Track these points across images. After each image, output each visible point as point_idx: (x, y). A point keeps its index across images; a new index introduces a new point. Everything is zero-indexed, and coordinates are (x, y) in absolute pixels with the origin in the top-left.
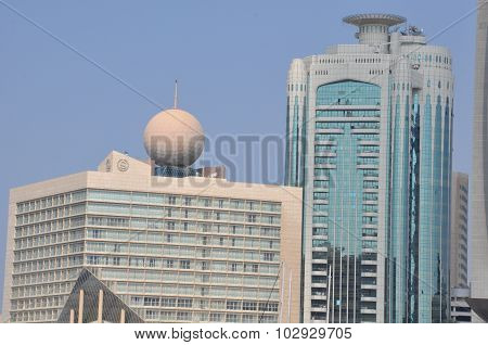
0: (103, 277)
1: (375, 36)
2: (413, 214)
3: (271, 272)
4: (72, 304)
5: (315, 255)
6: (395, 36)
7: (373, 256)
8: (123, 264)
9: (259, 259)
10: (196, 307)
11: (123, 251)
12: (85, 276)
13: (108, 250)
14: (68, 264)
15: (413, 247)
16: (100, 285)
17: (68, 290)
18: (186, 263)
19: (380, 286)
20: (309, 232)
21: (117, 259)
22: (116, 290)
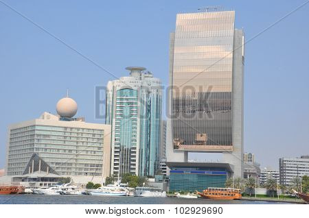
0: (41, 156)
1: (136, 74)
2: (148, 134)
3: (100, 154)
4: (30, 165)
5: (116, 148)
6: (142, 74)
7: (135, 148)
8: (48, 151)
9: (96, 149)
10: (74, 166)
11: (48, 147)
12: (35, 155)
13: (43, 146)
14: (28, 151)
15: (148, 145)
16: (40, 158)
17: (28, 161)
18: (70, 151)
19: (137, 159)
20: (113, 140)
21: (46, 149)
22: (46, 160)
